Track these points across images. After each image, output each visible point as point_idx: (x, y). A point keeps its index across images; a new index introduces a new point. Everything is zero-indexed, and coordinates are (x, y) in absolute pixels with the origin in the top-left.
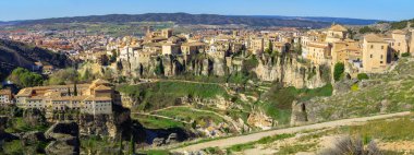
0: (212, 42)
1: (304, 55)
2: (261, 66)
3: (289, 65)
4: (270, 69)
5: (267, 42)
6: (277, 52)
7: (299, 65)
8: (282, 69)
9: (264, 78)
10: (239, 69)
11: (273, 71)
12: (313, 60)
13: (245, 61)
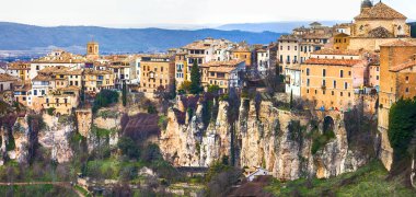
0: (33, 73)
1: (294, 90)
2: (173, 128)
3: (251, 122)
4: (201, 134)
5: (184, 65)
6: (215, 90)
7: (285, 117)
8: (232, 131)
9: (183, 161)
10: (114, 141)
11: (208, 140)
12: (323, 100)
13: (126, 119)
